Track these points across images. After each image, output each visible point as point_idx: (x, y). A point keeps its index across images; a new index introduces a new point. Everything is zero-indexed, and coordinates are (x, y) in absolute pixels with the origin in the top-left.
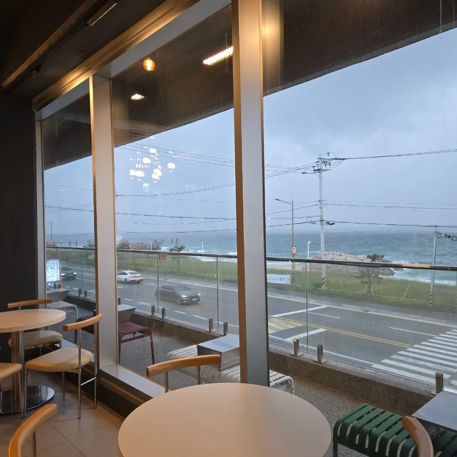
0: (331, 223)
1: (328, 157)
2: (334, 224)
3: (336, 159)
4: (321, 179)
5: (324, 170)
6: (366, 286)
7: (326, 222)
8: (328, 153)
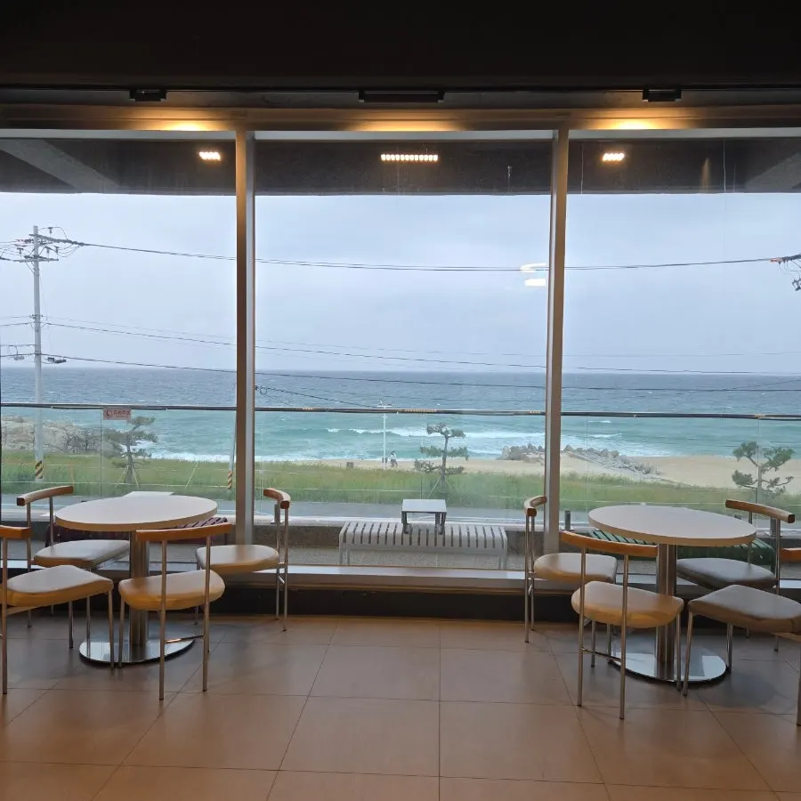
0: (57, 359)
1: (48, 235)
2: (65, 361)
3: (70, 242)
4: (37, 275)
5: (43, 259)
6: (124, 471)
7: (47, 357)
8: (50, 228)
